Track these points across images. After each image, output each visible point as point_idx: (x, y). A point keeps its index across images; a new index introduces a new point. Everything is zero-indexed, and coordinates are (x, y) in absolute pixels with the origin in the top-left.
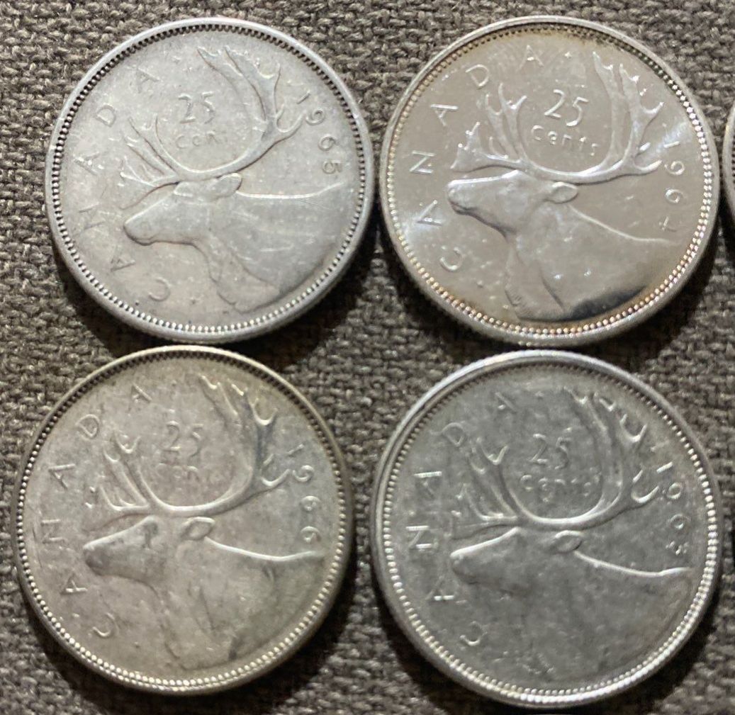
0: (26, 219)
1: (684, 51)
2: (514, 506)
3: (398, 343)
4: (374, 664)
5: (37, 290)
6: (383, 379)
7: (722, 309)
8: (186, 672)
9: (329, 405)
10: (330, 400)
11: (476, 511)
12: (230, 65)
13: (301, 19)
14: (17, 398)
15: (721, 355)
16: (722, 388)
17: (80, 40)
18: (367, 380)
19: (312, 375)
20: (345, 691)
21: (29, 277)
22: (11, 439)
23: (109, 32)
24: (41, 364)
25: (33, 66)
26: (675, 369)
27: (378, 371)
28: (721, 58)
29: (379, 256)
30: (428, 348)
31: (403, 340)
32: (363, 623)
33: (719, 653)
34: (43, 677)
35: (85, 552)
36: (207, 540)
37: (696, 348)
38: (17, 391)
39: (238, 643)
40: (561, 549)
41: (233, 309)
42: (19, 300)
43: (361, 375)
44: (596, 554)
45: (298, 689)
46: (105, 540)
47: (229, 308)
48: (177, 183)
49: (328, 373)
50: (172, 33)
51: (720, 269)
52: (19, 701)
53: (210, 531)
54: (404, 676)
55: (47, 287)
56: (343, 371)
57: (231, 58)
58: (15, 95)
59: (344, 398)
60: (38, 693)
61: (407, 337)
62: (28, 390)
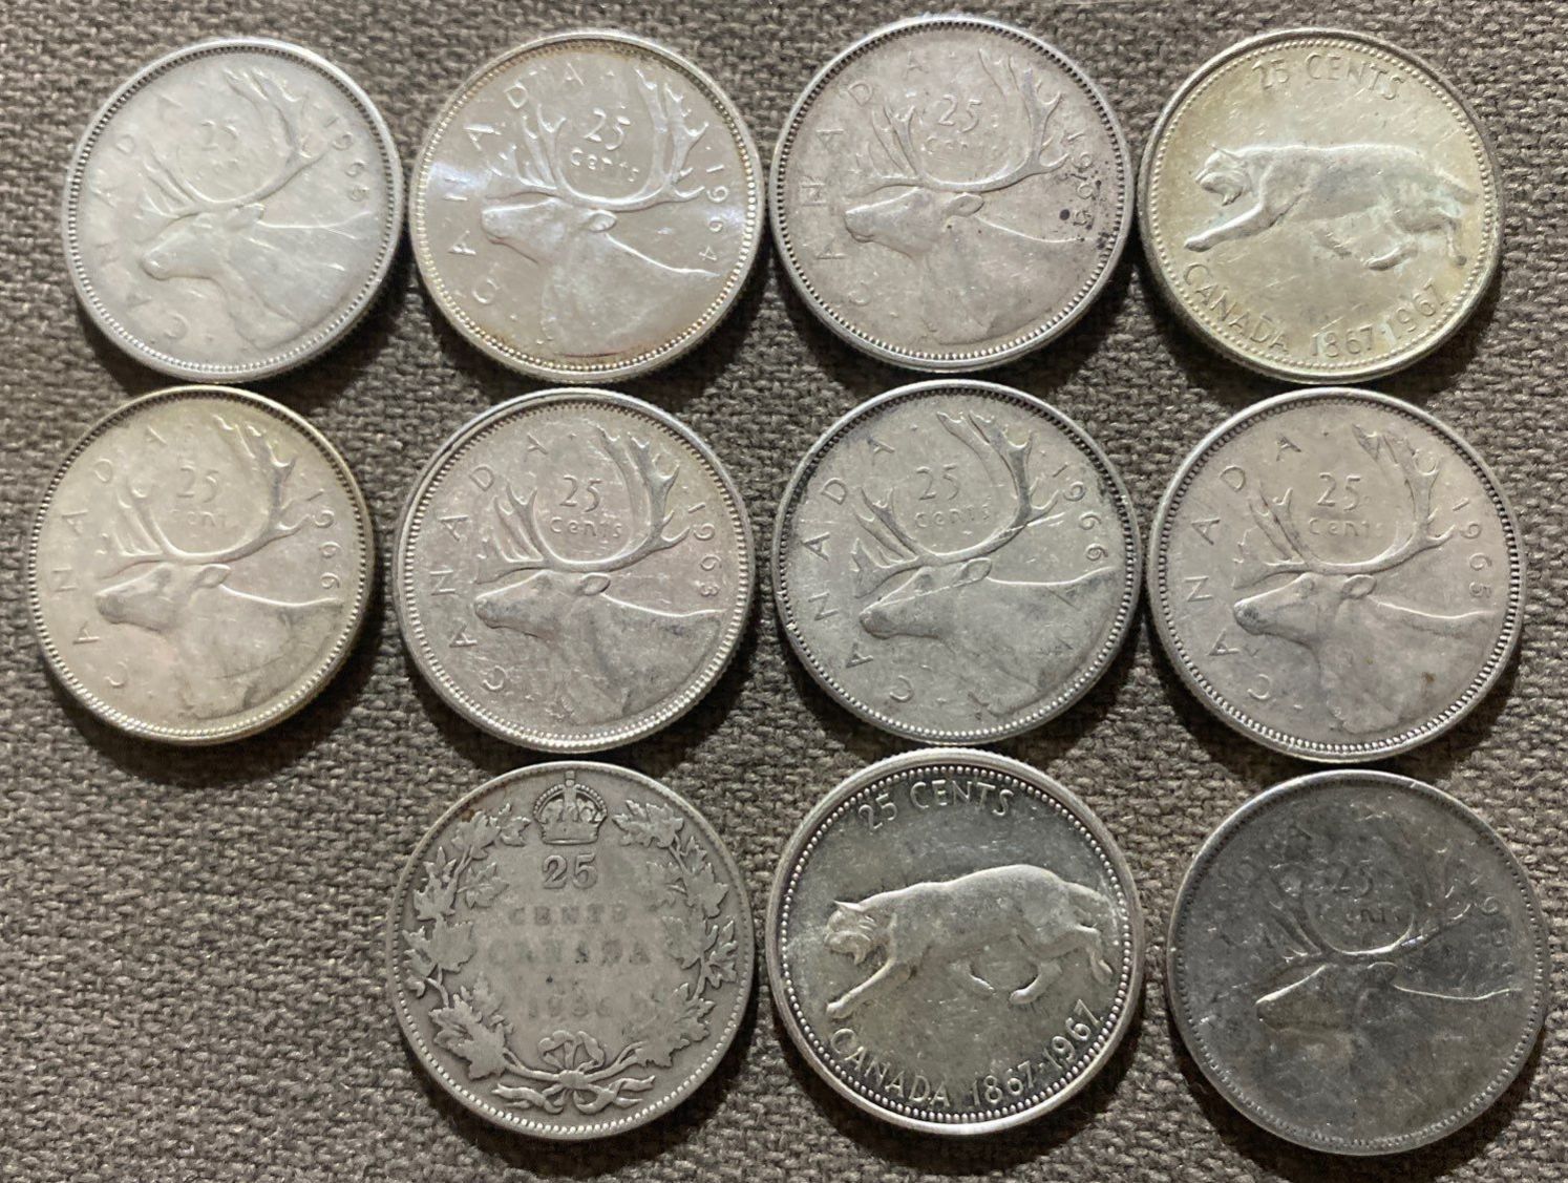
0: (47, 258)
1: (743, 67)
2: (540, 548)
3: (432, 384)
4: (399, 714)
5: (58, 332)
6: (415, 422)
7: (770, 346)
8: (199, 720)
9: (358, 450)
10: (359, 444)
11: (503, 554)
12: (256, 89)
13: (338, 39)
14: (33, 445)
15: (767, 393)
16: (767, 428)
17: (106, 66)
18: (399, 422)
19: (342, 418)
20: (369, 742)
21: (49, 318)
22: (27, 488)
23: (135, 57)
24: (60, 410)
25: (55, 95)
26: (720, 407)
27: (411, 413)
28: (782, 75)
29: (413, 291)
30: (465, 388)
31: (437, 380)
32: (389, 674)
33: (756, 700)
34: (59, 733)
35: (98, 599)
36: (222, 586)
37: (741, 387)
38: (35, 437)
39: (252, 690)
40: (587, 590)
41: (253, 346)
42: (38, 342)
43: (392, 417)
44: (623, 594)
45: (319, 741)
46: (117, 587)
47: (248, 346)
48: (196, 214)
49: (357, 416)
50: (196, 55)
51: (770, 302)
52: (35, 758)
53: (224, 578)
54: (427, 725)
55: (65, 328)
56: (374, 414)
57: (256, 80)
58: (37, 126)
59: (373, 442)
60: (54, 750)
61: (442, 377)
62: (48, 437)
